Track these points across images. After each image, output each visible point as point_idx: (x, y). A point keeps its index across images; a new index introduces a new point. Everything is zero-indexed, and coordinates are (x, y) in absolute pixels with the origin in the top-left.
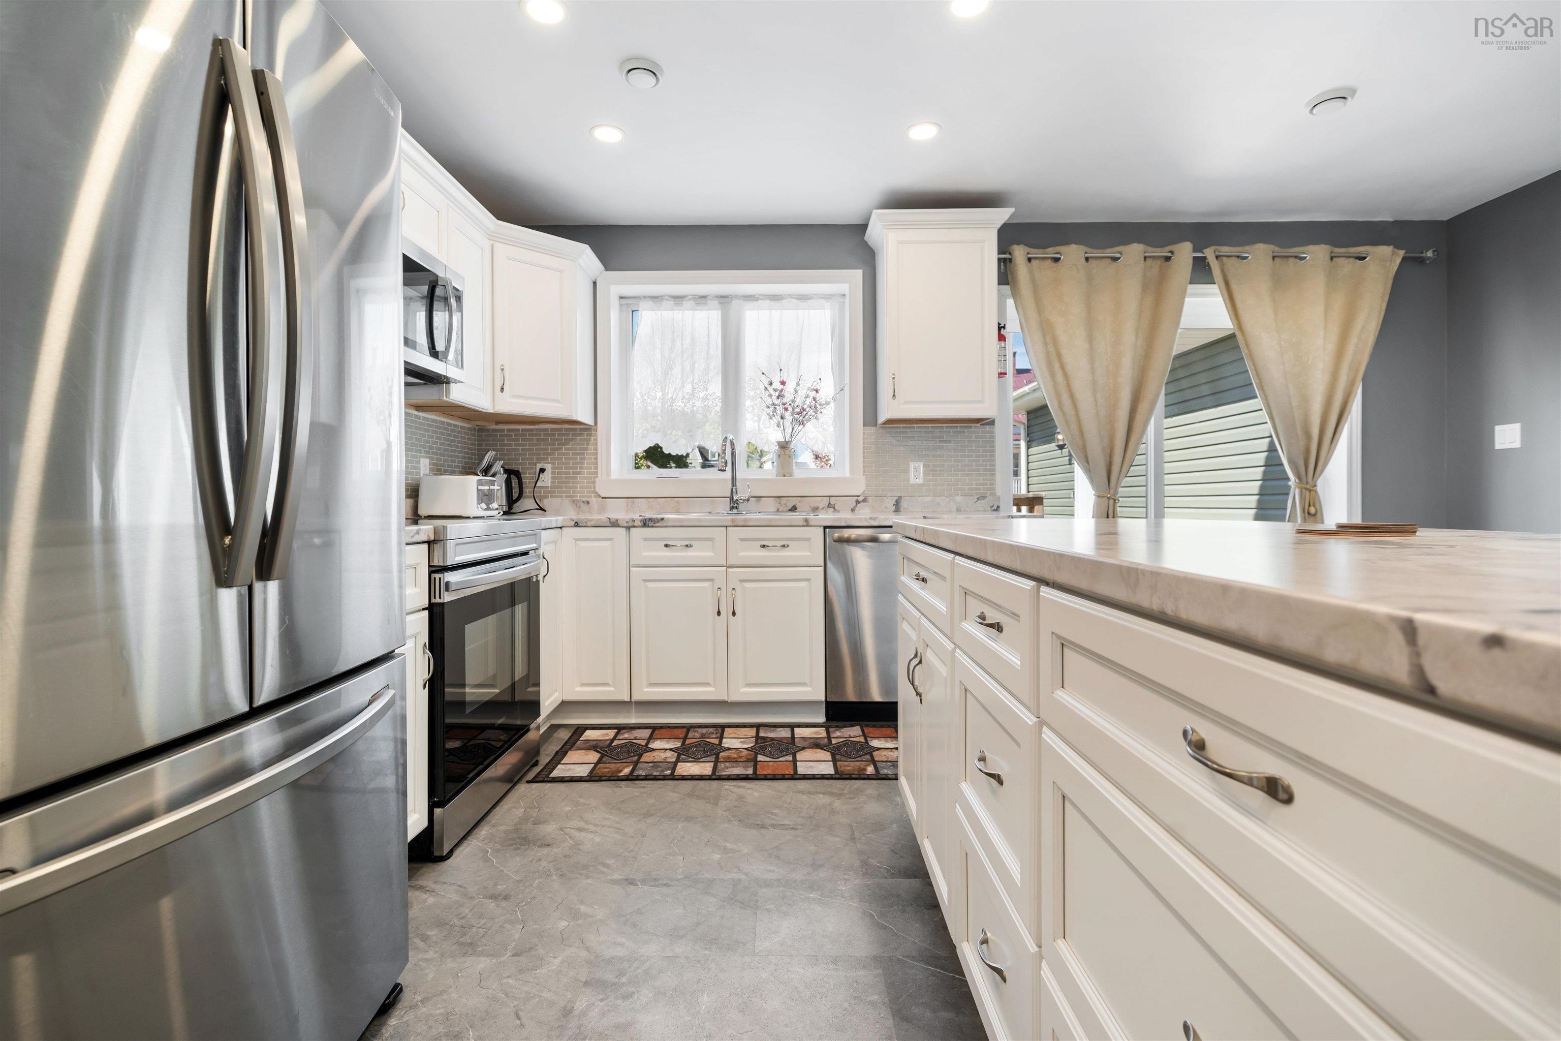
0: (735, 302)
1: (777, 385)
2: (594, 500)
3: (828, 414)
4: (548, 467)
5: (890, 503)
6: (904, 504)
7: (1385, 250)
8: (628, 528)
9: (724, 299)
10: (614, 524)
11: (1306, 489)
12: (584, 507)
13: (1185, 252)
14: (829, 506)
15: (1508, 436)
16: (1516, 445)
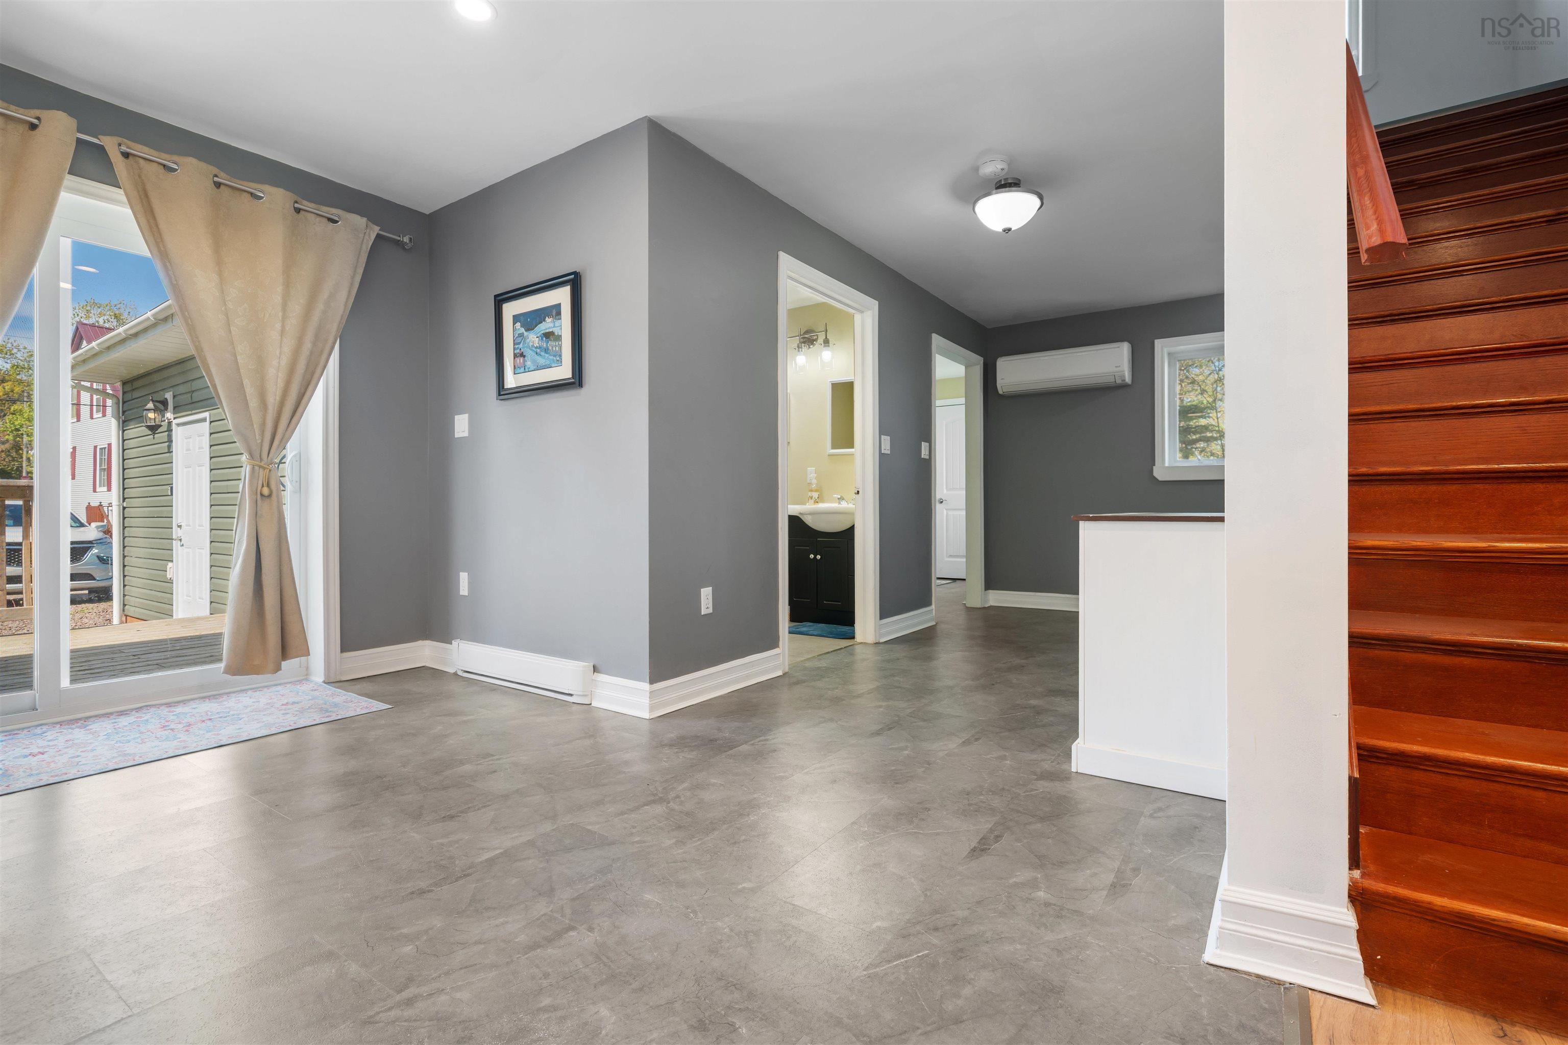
7: (359, 220)
11: (260, 467)
15: (461, 426)
16: (466, 434)
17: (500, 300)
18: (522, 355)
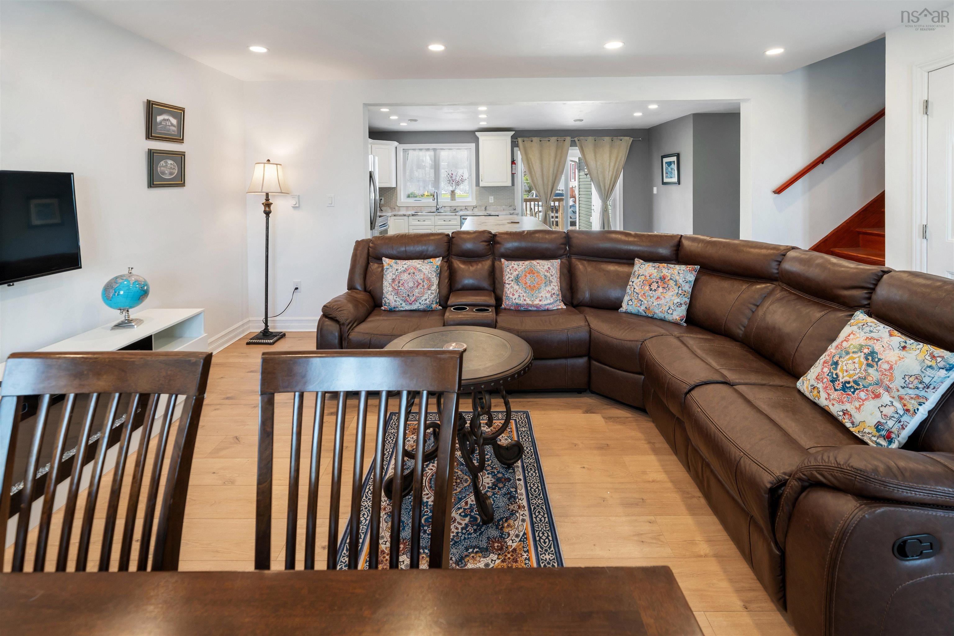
0: (438, 151)
1: (450, 174)
2: (396, 208)
3: (466, 183)
4: (383, 198)
5: (483, 208)
6: (488, 208)
7: (627, 138)
8: (408, 216)
9: (435, 150)
10: (405, 215)
11: (604, 203)
12: (393, 209)
13: (568, 139)
14: (466, 209)
15: (655, 190)
16: (656, 193)
17: (663, 157)
18: (667, 173)
